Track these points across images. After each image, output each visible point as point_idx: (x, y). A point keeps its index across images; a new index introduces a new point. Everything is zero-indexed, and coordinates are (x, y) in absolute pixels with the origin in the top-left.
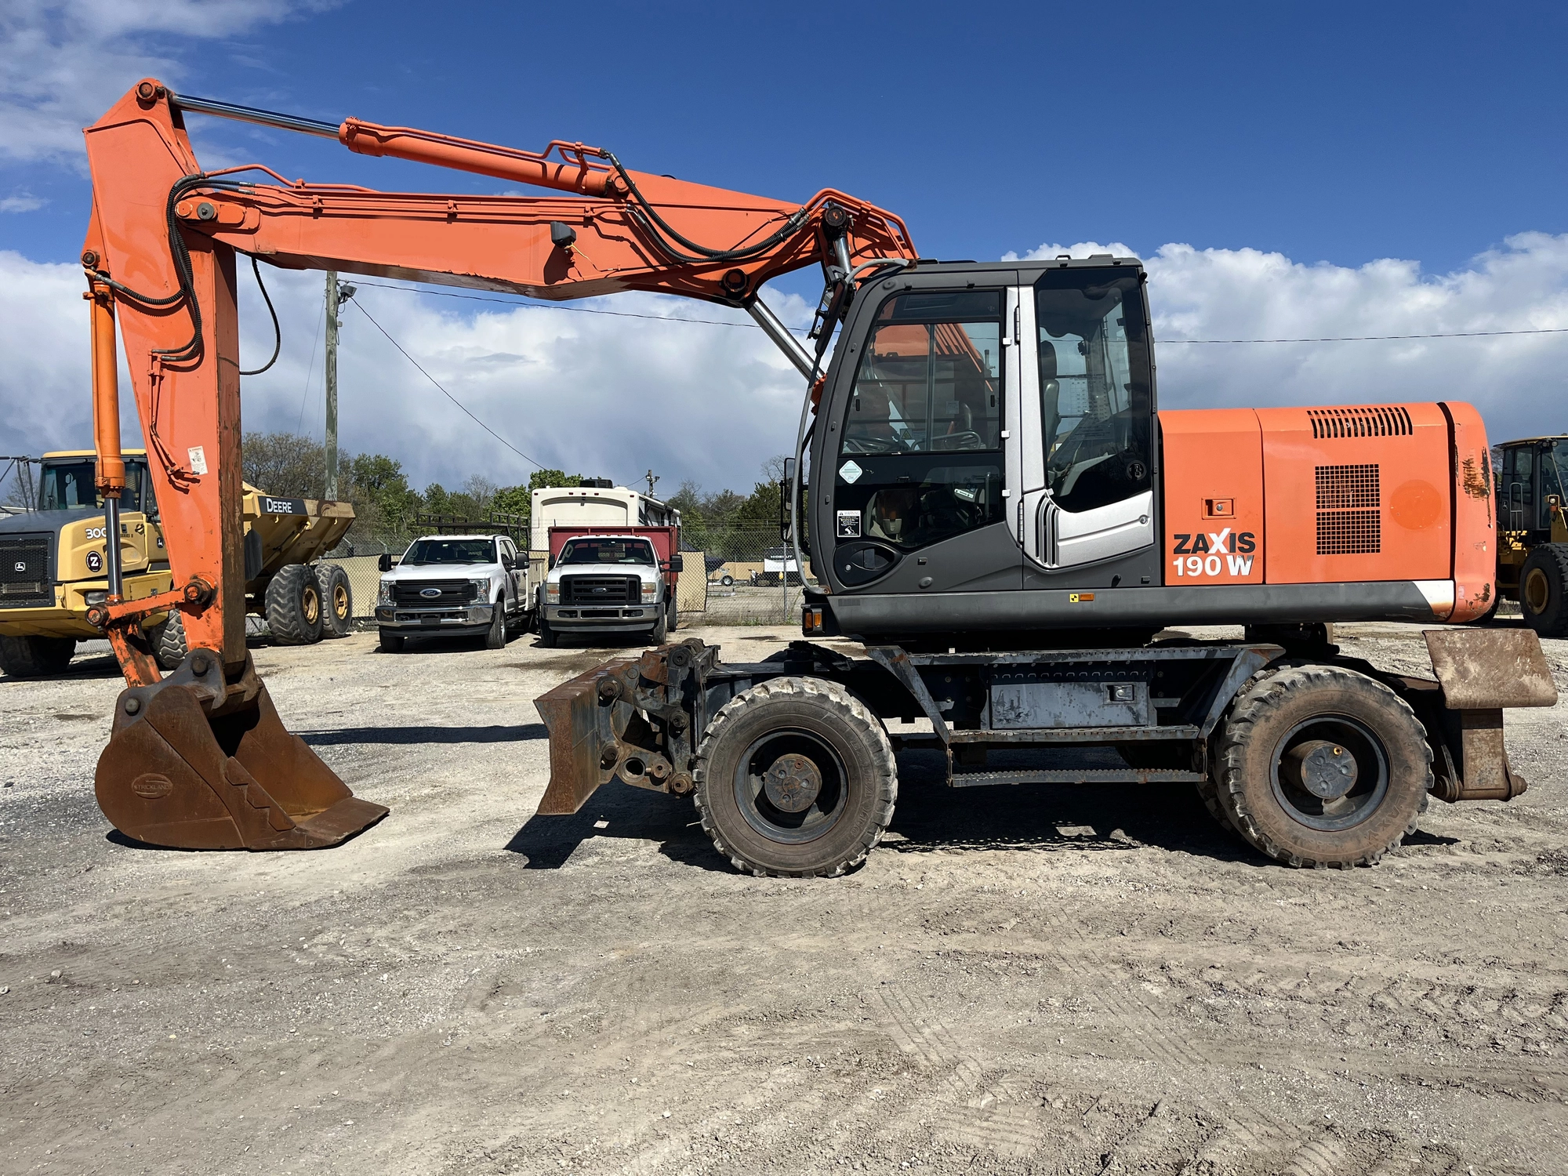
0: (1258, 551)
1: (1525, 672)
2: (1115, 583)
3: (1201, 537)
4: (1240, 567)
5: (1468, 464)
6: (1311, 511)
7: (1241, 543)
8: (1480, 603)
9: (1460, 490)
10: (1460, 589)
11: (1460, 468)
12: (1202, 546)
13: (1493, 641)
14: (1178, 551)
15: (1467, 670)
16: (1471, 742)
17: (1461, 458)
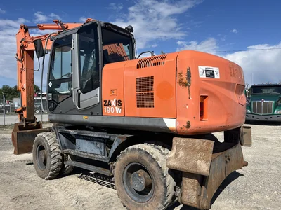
0: (122, 106)
1: (200, 159)
2: (92, 114)
3: (109, 101)
4: (118, 111)
5: (180, 74)
6: (135, 93)
7: (119, 103)
8: (185, 129)
9: (178, 84)
10: (178, 123)
11: (178, 75)
12: (110, 104)
13: (194, 144)
14: (105, 105)
15: (179, 154)
16: (185, 182)
17: (178, 72)
